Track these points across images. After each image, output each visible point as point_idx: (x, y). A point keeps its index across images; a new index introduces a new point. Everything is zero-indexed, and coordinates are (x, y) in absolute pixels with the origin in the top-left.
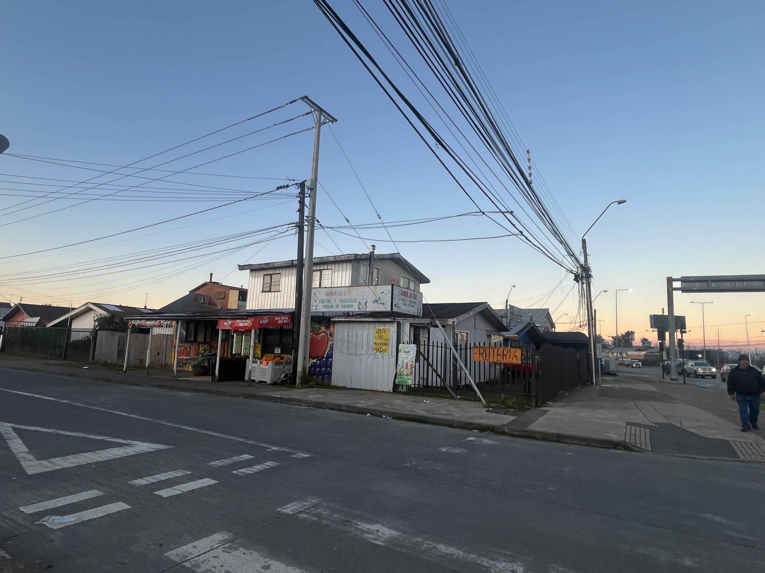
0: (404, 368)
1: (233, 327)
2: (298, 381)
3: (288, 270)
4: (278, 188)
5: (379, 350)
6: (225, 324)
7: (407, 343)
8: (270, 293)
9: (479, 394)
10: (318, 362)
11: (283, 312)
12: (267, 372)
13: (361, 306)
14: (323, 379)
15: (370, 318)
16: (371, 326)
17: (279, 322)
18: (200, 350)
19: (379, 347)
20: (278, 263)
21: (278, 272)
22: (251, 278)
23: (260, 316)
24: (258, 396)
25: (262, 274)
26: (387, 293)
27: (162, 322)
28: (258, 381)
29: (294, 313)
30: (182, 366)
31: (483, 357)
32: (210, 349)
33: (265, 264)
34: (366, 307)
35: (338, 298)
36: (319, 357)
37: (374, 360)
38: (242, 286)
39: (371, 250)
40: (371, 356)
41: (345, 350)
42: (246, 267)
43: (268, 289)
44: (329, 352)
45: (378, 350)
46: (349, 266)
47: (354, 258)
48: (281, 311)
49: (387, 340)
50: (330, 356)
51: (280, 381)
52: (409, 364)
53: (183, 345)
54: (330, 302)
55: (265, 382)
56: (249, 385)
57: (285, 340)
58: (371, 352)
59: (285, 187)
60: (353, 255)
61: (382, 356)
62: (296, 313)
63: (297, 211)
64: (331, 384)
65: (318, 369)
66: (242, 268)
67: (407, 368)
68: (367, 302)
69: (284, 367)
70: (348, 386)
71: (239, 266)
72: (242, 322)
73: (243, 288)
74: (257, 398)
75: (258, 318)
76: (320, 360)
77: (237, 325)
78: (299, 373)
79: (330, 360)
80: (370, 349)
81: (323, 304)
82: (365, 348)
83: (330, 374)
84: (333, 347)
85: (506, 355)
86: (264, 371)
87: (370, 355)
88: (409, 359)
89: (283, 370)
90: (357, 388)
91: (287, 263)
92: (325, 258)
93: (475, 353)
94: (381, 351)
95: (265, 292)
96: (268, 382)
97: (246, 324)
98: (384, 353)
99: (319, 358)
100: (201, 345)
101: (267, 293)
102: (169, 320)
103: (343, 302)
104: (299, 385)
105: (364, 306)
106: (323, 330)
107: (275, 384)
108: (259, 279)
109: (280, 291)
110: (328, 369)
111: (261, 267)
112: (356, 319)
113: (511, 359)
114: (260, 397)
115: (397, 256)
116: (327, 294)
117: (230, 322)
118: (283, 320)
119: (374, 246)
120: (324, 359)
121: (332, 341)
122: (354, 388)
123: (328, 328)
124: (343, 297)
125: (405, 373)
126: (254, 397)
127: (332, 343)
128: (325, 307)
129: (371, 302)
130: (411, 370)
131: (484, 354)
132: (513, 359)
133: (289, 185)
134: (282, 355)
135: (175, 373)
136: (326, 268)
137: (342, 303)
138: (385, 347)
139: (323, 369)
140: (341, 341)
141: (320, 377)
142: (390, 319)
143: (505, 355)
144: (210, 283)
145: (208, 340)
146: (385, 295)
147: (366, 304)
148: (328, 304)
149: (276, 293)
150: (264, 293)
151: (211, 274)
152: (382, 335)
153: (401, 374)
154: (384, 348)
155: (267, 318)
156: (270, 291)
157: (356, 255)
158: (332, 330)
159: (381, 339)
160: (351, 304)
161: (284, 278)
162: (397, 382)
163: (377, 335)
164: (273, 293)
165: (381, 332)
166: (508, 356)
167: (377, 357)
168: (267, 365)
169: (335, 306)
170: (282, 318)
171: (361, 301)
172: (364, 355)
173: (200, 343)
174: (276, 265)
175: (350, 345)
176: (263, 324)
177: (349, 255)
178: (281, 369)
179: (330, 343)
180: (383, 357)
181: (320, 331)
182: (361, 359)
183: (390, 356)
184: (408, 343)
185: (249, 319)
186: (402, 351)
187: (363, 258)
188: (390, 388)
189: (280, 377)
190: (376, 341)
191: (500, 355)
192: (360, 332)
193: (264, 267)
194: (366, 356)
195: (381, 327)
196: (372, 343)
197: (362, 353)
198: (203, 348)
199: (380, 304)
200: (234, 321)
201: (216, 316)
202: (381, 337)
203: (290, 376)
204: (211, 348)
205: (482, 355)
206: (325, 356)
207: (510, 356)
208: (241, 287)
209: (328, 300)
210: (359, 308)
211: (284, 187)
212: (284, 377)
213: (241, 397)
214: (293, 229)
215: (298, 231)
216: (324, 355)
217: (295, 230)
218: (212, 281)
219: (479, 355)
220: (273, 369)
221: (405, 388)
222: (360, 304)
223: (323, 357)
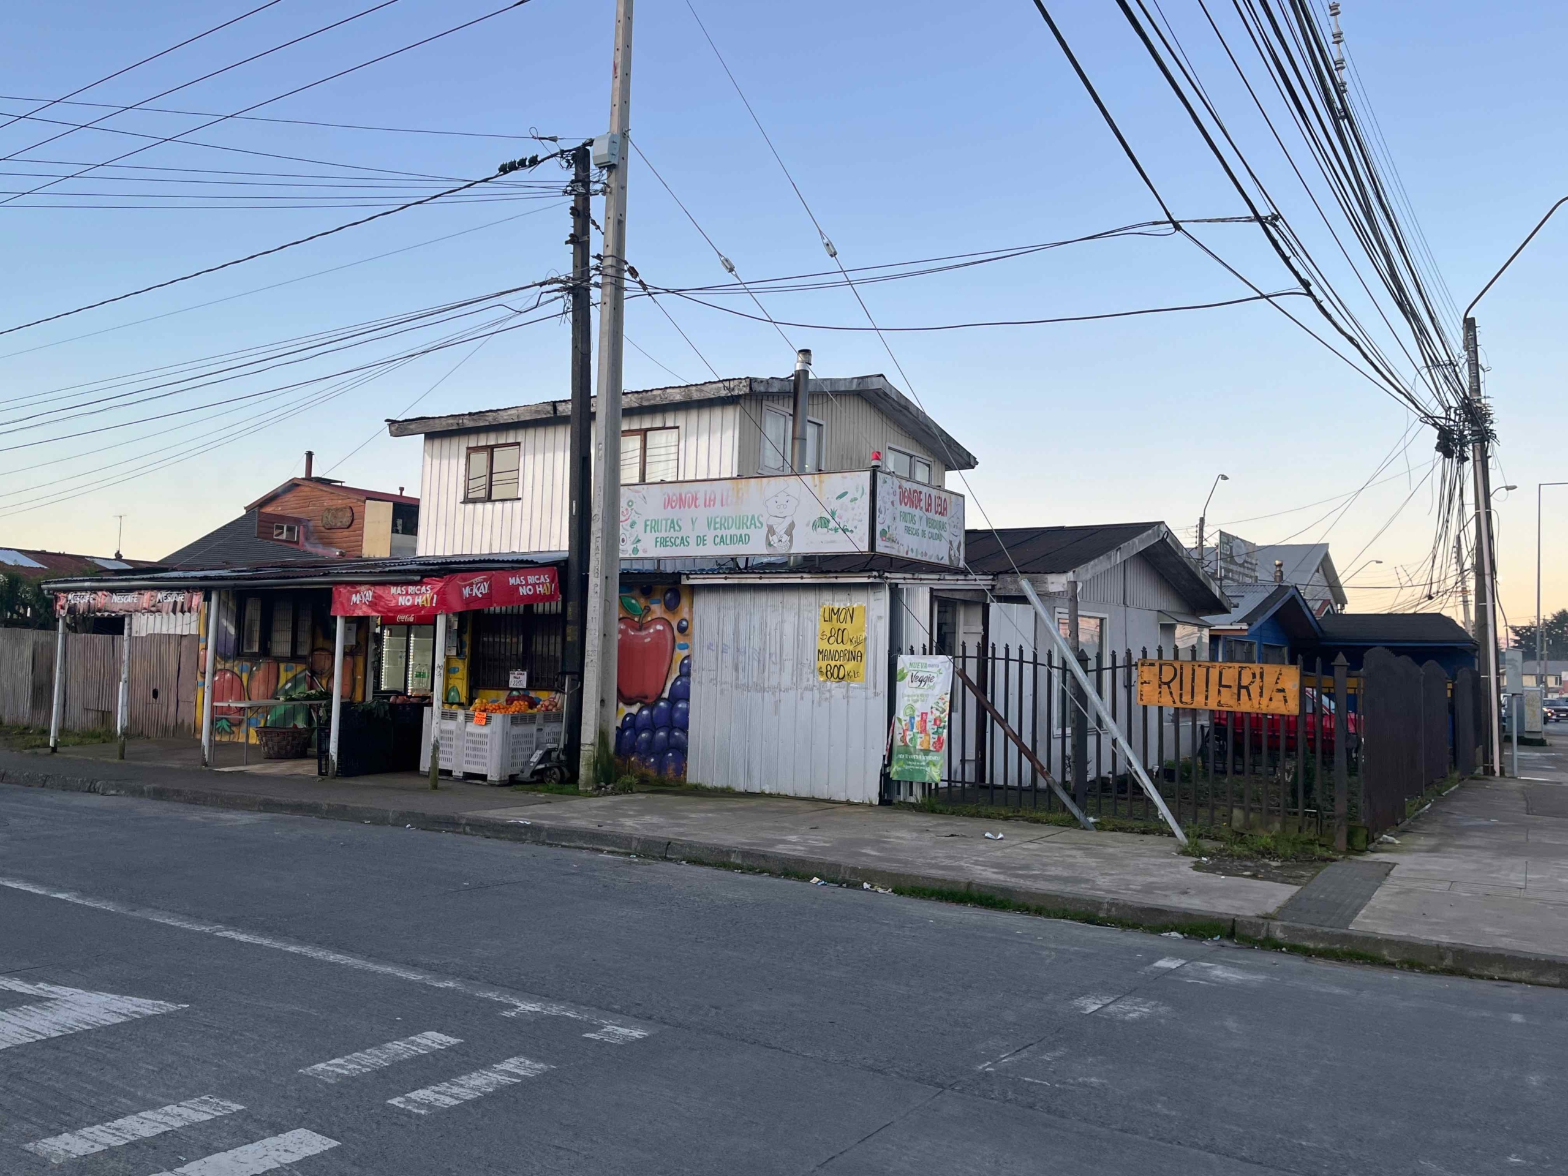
0: (915, 730)
1: (380, 609)
2: (584, 771)
3: (540, 432)
4: (505, 169)
5: (835, 676)
6: (355, 598)
7: (921, 650)
8: (489, 506)
9: (1164, 810)
10: (645, 712)
11: (532, 562)
12: (488, 747)
13: (774, 539)
14: (661, 767)
15: (805, 575)
16: (809, 599)
17: (523, 591)
18: (282, 681)
19: (833, 663)
20: (509, 412)
21: (511, 440)
22: (428, 459)
23: (460, 575)
24: (464, 821)
25: (460, 445)
26: (858, 495)
27: (160, 596)
28: (461, 775)
29: (566, 561)
30: (228, 730)
31: (1171, 693)
32: (311, 677)
33: (470, 414)
34: (791, 541)
35: (702, 513)
36: (646, 697)
37: (820, 704)
38: (402, 489)
39: (799, 367)
40: (808, 695)
41: (728, 675)
42: (413, 426)
43: (482, 494)
44: (679, 683)
45: (832, 675)
46: (731, 417)
47: (747, 390)
48: (525, 558)
49: (859, 644)
50: (681, 694)
51: (527, 774)
52: (930, 717)
53: (228, 666)
54: (677, 528)
55: (483, 777)
56: (435, 787)
57: (539, 648)
58: (808, 680)
59: (527, 163)
60: (744, 383)
61: (844, 690)
62: (575, 560)
63: (567, 243)
64: (685, 779)
65: (643, 735)
66: (399, 428)
67: (924, 730)
68: (792, 526)
69: (540, 730)
70: (740, 786)
71: (392, 422)
72: (407, 594)
73: (404, 494)
74: (461, 830)
75: (458, 579)
76: (651, 707)
77: (393, 604)
78: (587, 748)
79: (680, 706)
80: (805, 670)
81: (657, 534)
82: (788, 665)
83: (681, 750)
84: (689, 666)
85: (1247, 688)
86: (477, 743)
87: (806, 689)
88: (931, 702)
89: (537, 739)
90: (767, 792)
91: (537, 412)
92: (655, 393)
93: (1145, 682)
94: (841, 676)
95: (474, 501)
96: (493, 776)
97: (419, 600)
98: (849, 684)
99: (647, 701)
100: (282, 666)
101: (479, 506)
102: (179, 589)
103: (718, 526)
104: (587, 784)
105: (786, 538)
106: (654, 616)
107: (512, 781)
108: (454, 462)
109: (520, 499)
110: (677, 734)
111: (458, 424)
112: (760, 578)
113: (1265, 701)
114: (467, 824)
115: (876, 385)
116: (668, 503)
117: (368, 594)
118: (534, 585)
119: (806, 352)
120: (662, 704)
121: (686, 647)
122: (758, 791)
123: (672, 606)
124: (718, 511)
125: (918, 747)
126: (451, 824)
127: (685, 653)
128: (664, 542)
129: (808, 525)
130: (936, 736)
131: (1175, 685)
132: (1271, 699)
133: (539, 159)
134: (532, 694)
135: (206, 753)
136: (660, 425)
137: (715, 529)
138: (853, 663)
139: (662, 734)
140: (714, 648)
141: (652, 760)
142: (869, 577)
143: (1243, 688)
144: (307, 483)
145: (304, 651)
146: (852, 501)
147: (789, 532)
148: (672, 534)
149: (508, 504)
150: (470, 506)
151: (310, 455)
152: (843, 626)
153: (906, 749)
154: (850, 666)
155: (485, 580)
156: (489, 499)
157: (751, 381)
158: (684, 612)
159: (839, 641)
160: (744, 531)
161: (529, 459)
162: (897, 772)
163: (827, 627)
164: (498, 505)
165: (838, 620)
166: (1254, 689)
167: (828, 695)
168: (486, 724)
169: (692, 541)
170: (532, 579)
171: (773, 521)
172: (786, 690)
173: (279, 660)
174: (504, 418)
175: (741, 658)
176: (473, 599)
177: (729, 380)
178: (531, 736)
179: (680, 654)
180: (847, 697)
181: (649, 619)
182: (777, 704)
183: (870, 692)
184: (924, 653)
185: (427, 584)
186: (908, 678)
187: (775, 390)
188: (872, 793)
189: (527, 763)
190: (824, 646)
191: (1230, 687)
192: (772, 620)
193: (468, 423)
194: (792, 693)
195: (840, 602)
196: (810, 654)
197: (779, 683)
198: (290, 675)
199: (836, 530)
200: (380, 590)
201: (325, 575)
202: (839, 635)
203: (559, 755)
204: (313, 673)
205: (1169, 688)
206: (666, 695)
207: (1261, 688)
208: (398, 493)
209: (672, 522)
210: (770, 544)
211: (522, 163)
212: (540, 762)
213: (408, 826)
214: (556, 298)
215: (570, 305)
216: (663, 691)
217: (564, 302)
218: (313, 475)
219: (1160, 687)
220: (506, 735)
221: (917, 791)
222: (771, 531)
223: (659, 698)
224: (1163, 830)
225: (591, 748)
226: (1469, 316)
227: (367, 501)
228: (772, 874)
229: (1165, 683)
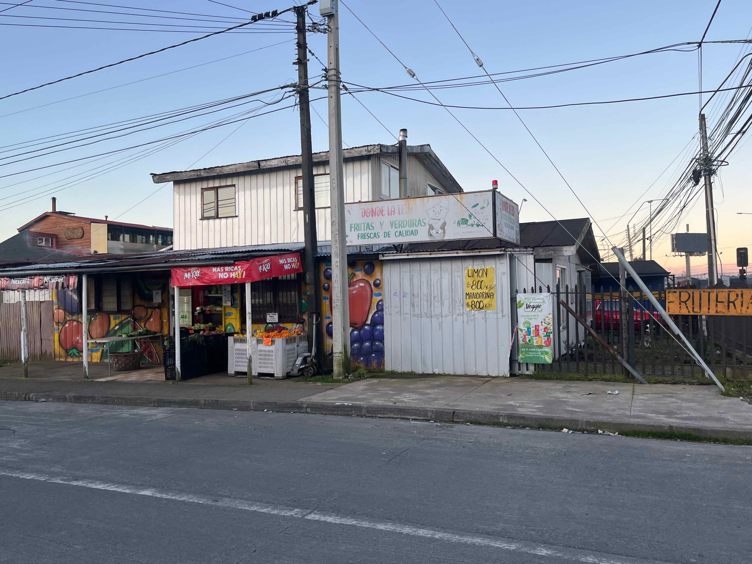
0: (532, 335)
1: (205, 281)
2: (336, 369)
3: (254, 178)
4: (254, 19)
5: (478, 307)
6: (187, 275)
7: (530, 291)
8: (217, 221)
10: (355, 332)
11: (288, 250)
12: (274, 357)
13: (433, 232)
14: (367, 363)
15: (459, 252)
16: (457, 265)
17: (286, 267)
18: (112, 325)
19: (476, 300)
20: (230, 167)
21: (229, 183)
22: (177, 196)
24: (305, 406)
25: (198, 187)
26: (485, 205)
27: (46, 279)
29: (304, 249)
30: (77, 354)
31: (687, 307)
32: (134, 322)
33: (205, 169)
34: (444, 232)
35: (387, 219)
36: (356, 324)
37: (468, 323)
38: (107, 217)
39: (401, 139)
40: (460, 318)
41: (407, 308)
42: (168, 177)
43: (213, 213)
44: (377, 315)
45: (475, 306)
46: (366, 167)
47: (379, 151)
49: (491, 289)
50: (379, 321)
51: (295, 371)
52: (541, 328)
53: (74, 318)
54: (371, 228)
55: (272, 375)
56: (251, 383)
58: (459, 310)
59: (271, 15)
60: (377, 147)
61: (483, 315)
62: (309, 248)
63: (294, 63)
64: (384, 368)
65: (355, 345)
66: (159, 178)
67: (537, 335)
68: (444, 224)
69: (298, 346)
70: (419, 370)
71: (154, 175)
72: (224, 271)
73: (108, 219)
75: (256, 261)
76: (359, 329)
77: (215, 277)
78: (337, 355)
79: (378, 328)
80: (457, 304)
81: (359, 232)
82: (446, 303)
83: (381, 353)
84: (382, 305)
85: (733, 302)
86: (267, 355)
87: (458, 315)
88: (541, 319)
89: (297, 351)
90: (437, 373)
91: (248, 166)
92: (322, 154)
93: (671, 302)
94: (481, 307)
95: (208, 218)
96: (278, 373)
97: (233, 275)
98: (486, 311)
99: (356, 326)
100: (112, 317)
101: (211, 221)
102: (59, 274)
103: (397, 226)
104: (339, 375)
105: (441, 231)
106: (358, 278)
107: (288, 376)
108: (193, 197)
109: (237, 216)
110: (377, 343)
111: (197, 175)
112: (430, 254)
113: (744, 309)
115: (426, 150)
116: (365, 214)
117: (197, 273)
118: (290, 263)
119: (404, 130)
120: (366, 327)
121: (380, 295)
122: (431, 373)
123: (370, 272)
124: (396, 217)
125: (535, 344)
126: (297, 408)
127: (379, 298)
128: (363, 236)
129: (454, 223)
130: (546, 338)
131: (689, 303)
132: (748, 308)
133: (278, 12)
134: (281, 325)
135: (87, 370)
136: (323, 173)
137: (396, 227)
138: (488, 299)
139: (367, 344)
140: (398, 294)
141: (362, 359)
142: (501, 251)
143: (731, 302)
144: (54, 214)
145: (127, 306)
146: (481, 208)
147: (443, 227)
148: (368, 231)
149: (230, 220)
150: (205, 222)
151: (54, 199)
152: (481, 279)
153: (528, 345)
154: (486, 301)
156: (217, 217)
157: (381, 146)
158: (378, 276)
159: (479, 287)
160: (414, 229)
161: (241, 193)
162: (522, 359)
163: (470, 280)
164: (223, 220)
165: (478, 275)
166: (738, 303)
167: (473, 318)
168: (272, 344)
169: (381, 235)
170: (289, 260)
171: (432, 222)
172: (446, 316)
173: (109, 313)
174: (226, 171)
175: (416, 300)
176: (263, 273)
177: (368, 146)
178: (294, 349)
179: (376, 299)
180: (486, 318)
181: (355, 280)
182: (441, 325)
183: (500, 315)
184: (533, 292)
185: (238, 265)
186: (525, 306)
187: (390, 151)
188: (505, 370)
189: (294, 364)
190: (469, 290)
191: (723, 302)
192: (435, 277)
193: (204, 174)
194: (450, 318)
195: (478, 265)
196: (459, 295)
197: (441, 312)
198: (118, 321)
199: (472, 225)
200: (205, 270)
202: (479, 284)
203: (312, 359)
204: (135, 320)
205: (686, 304)
206: (369, 322)
207: (742, 302)
208: (105, 219)
209: (368, 224)
210: (431, 235)
211: (267, 15)
212: (301, 365)
213: (265, 410)
214: (290, 96)
215: (298, 100)
216: (367, 320)
217: (295, 99)
218: (57, 210)
219: (680, 304)
220: (284, 350)
221: (532, 368)
222: (431, 227)
223: (365, 324)
224: (711, 383)
225: (340, 355)
226: (702, 113)
227: (92, 224)
228: (532, 428)
229: (683, 302)
